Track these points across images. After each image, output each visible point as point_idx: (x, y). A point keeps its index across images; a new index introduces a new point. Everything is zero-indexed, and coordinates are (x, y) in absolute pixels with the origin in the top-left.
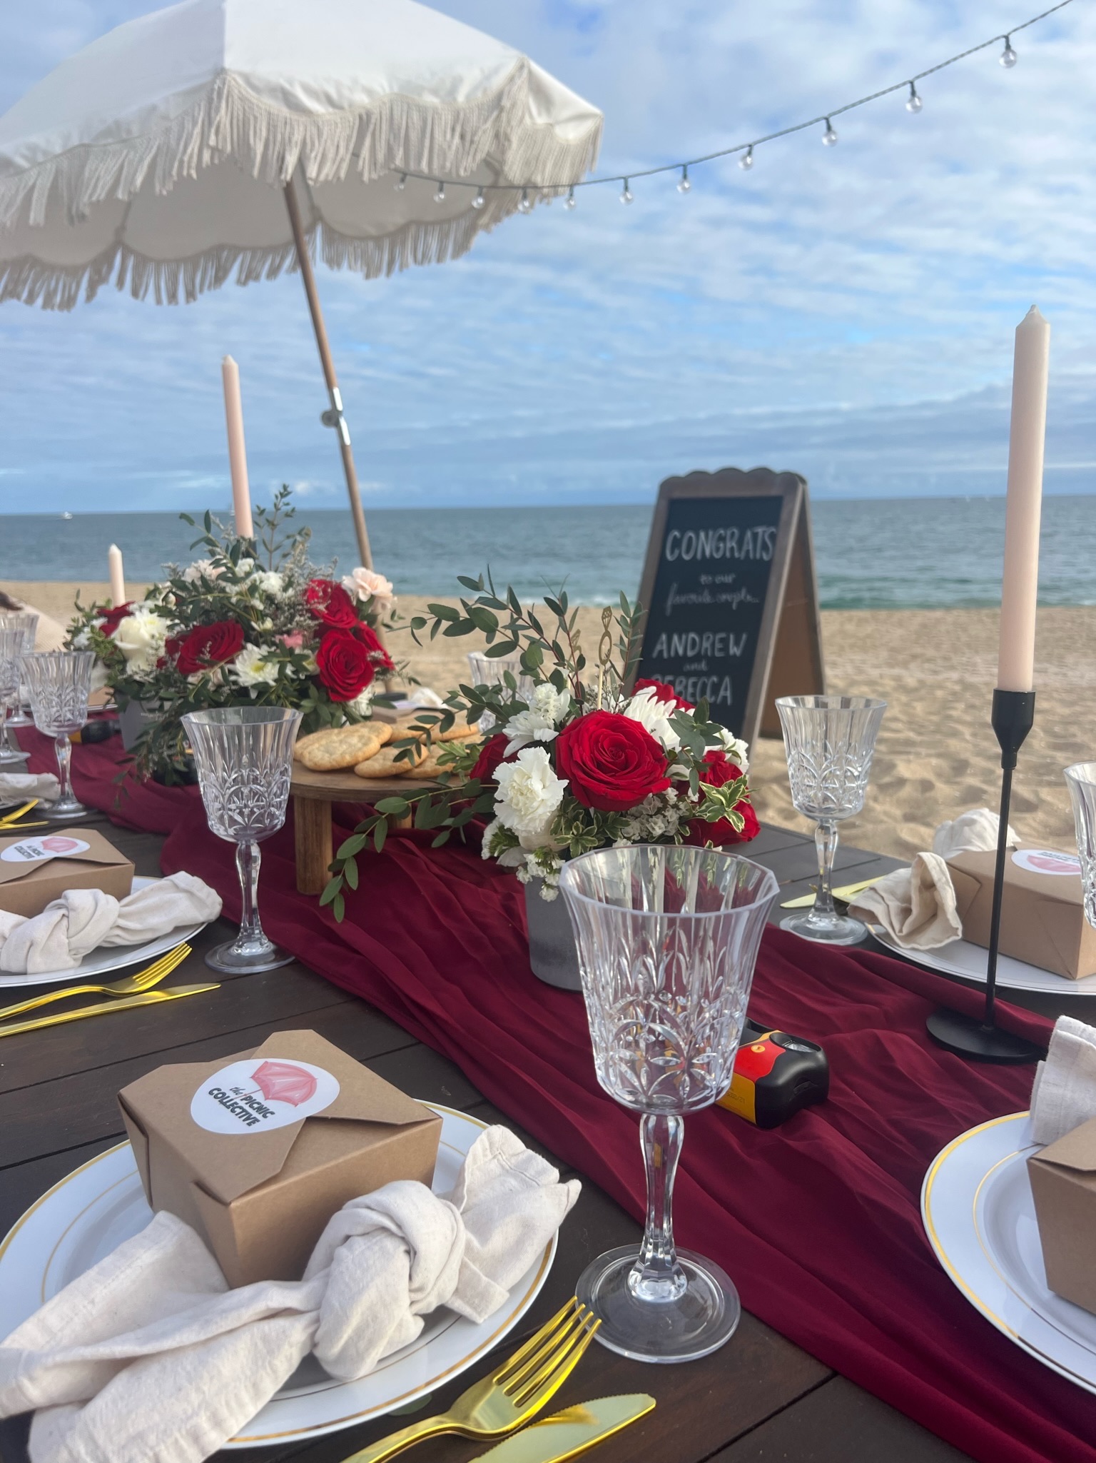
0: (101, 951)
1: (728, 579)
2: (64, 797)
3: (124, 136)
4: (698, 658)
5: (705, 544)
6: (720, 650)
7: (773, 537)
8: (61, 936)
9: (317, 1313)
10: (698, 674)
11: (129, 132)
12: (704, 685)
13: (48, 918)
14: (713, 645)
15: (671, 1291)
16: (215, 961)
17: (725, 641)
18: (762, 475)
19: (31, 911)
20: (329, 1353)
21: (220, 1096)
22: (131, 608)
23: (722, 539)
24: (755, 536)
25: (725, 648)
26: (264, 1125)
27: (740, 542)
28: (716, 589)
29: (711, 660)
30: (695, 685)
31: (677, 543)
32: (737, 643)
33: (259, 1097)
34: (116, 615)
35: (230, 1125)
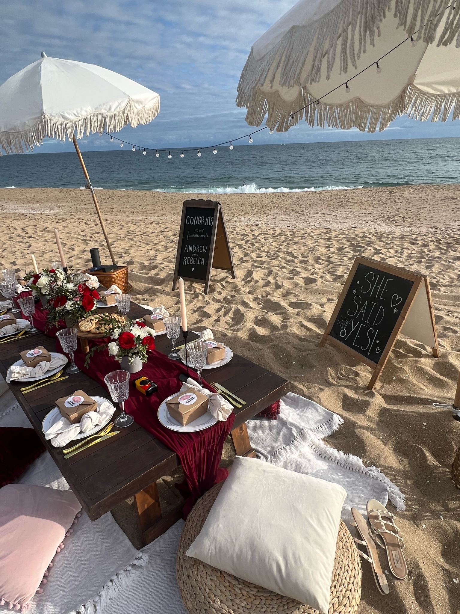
0: (48, 371)
1: (202, 231)
2: (32, 328)
3: (18, 131)
4: (195, 252)
5: (196, 220)
6: (201, 250)
7: (213, 219)
8: (40, 371)
9: (81, 426)
10: (196, 257)
11: (19, 129)
12: (197, 260)
13: (37, 368)
14: (199, 249)
15: (126, 419)
16: (68, 371)
17: (202, 248)
18: (209, 202)
19: (34, 367)
20: (83, 430)
21: (68, 402)
22: (40, 275)
23: (200, 219)
24: (208, 219)
25: (202, 250)
26: (74, 406)
27: (205, 220)
28: (199, 233)
29: (199, 253)
30: (195, 260)
31: (189, 220)
32: (205, 249)
33: (73, 402)
34: (37, 277)
35: (70, 406)
